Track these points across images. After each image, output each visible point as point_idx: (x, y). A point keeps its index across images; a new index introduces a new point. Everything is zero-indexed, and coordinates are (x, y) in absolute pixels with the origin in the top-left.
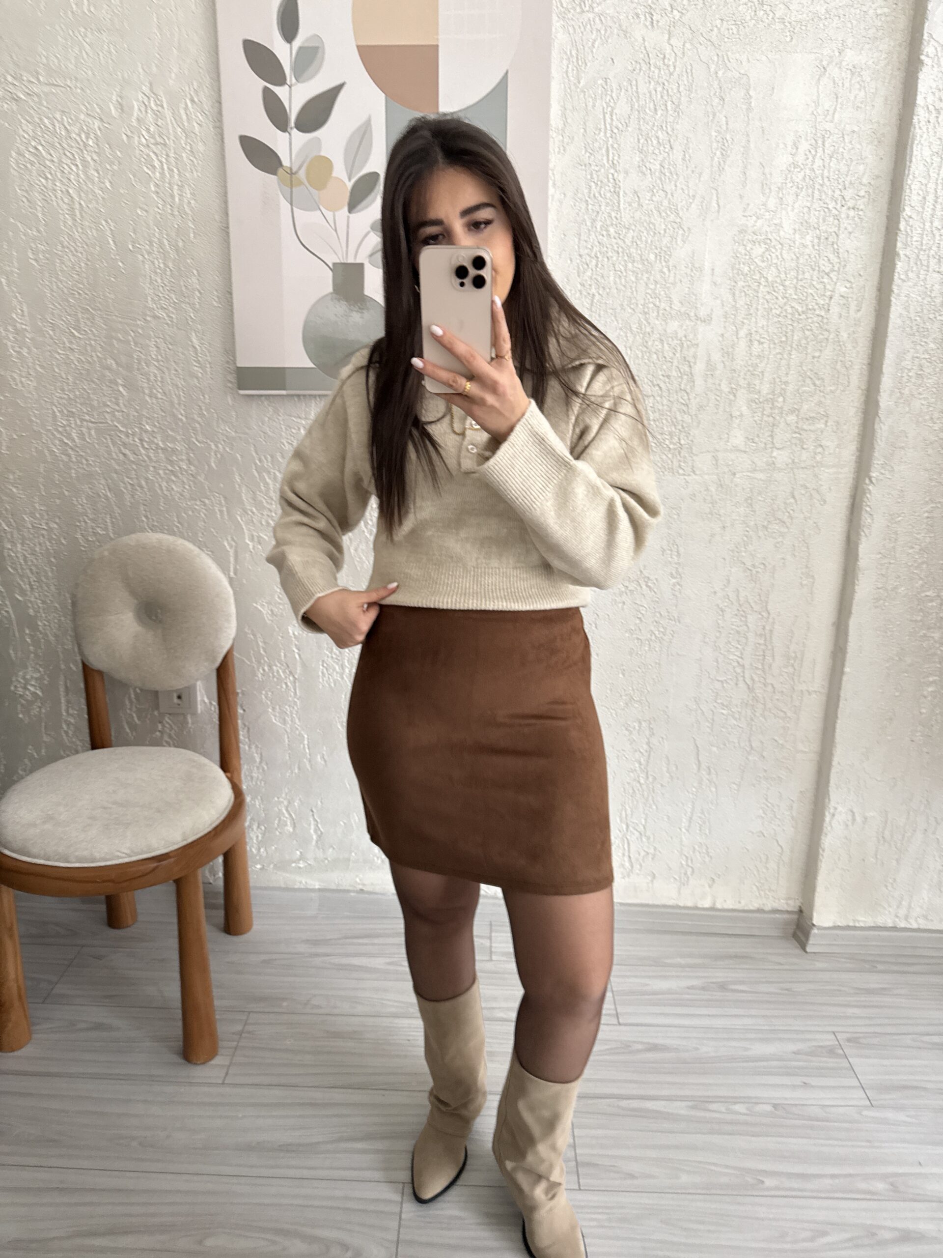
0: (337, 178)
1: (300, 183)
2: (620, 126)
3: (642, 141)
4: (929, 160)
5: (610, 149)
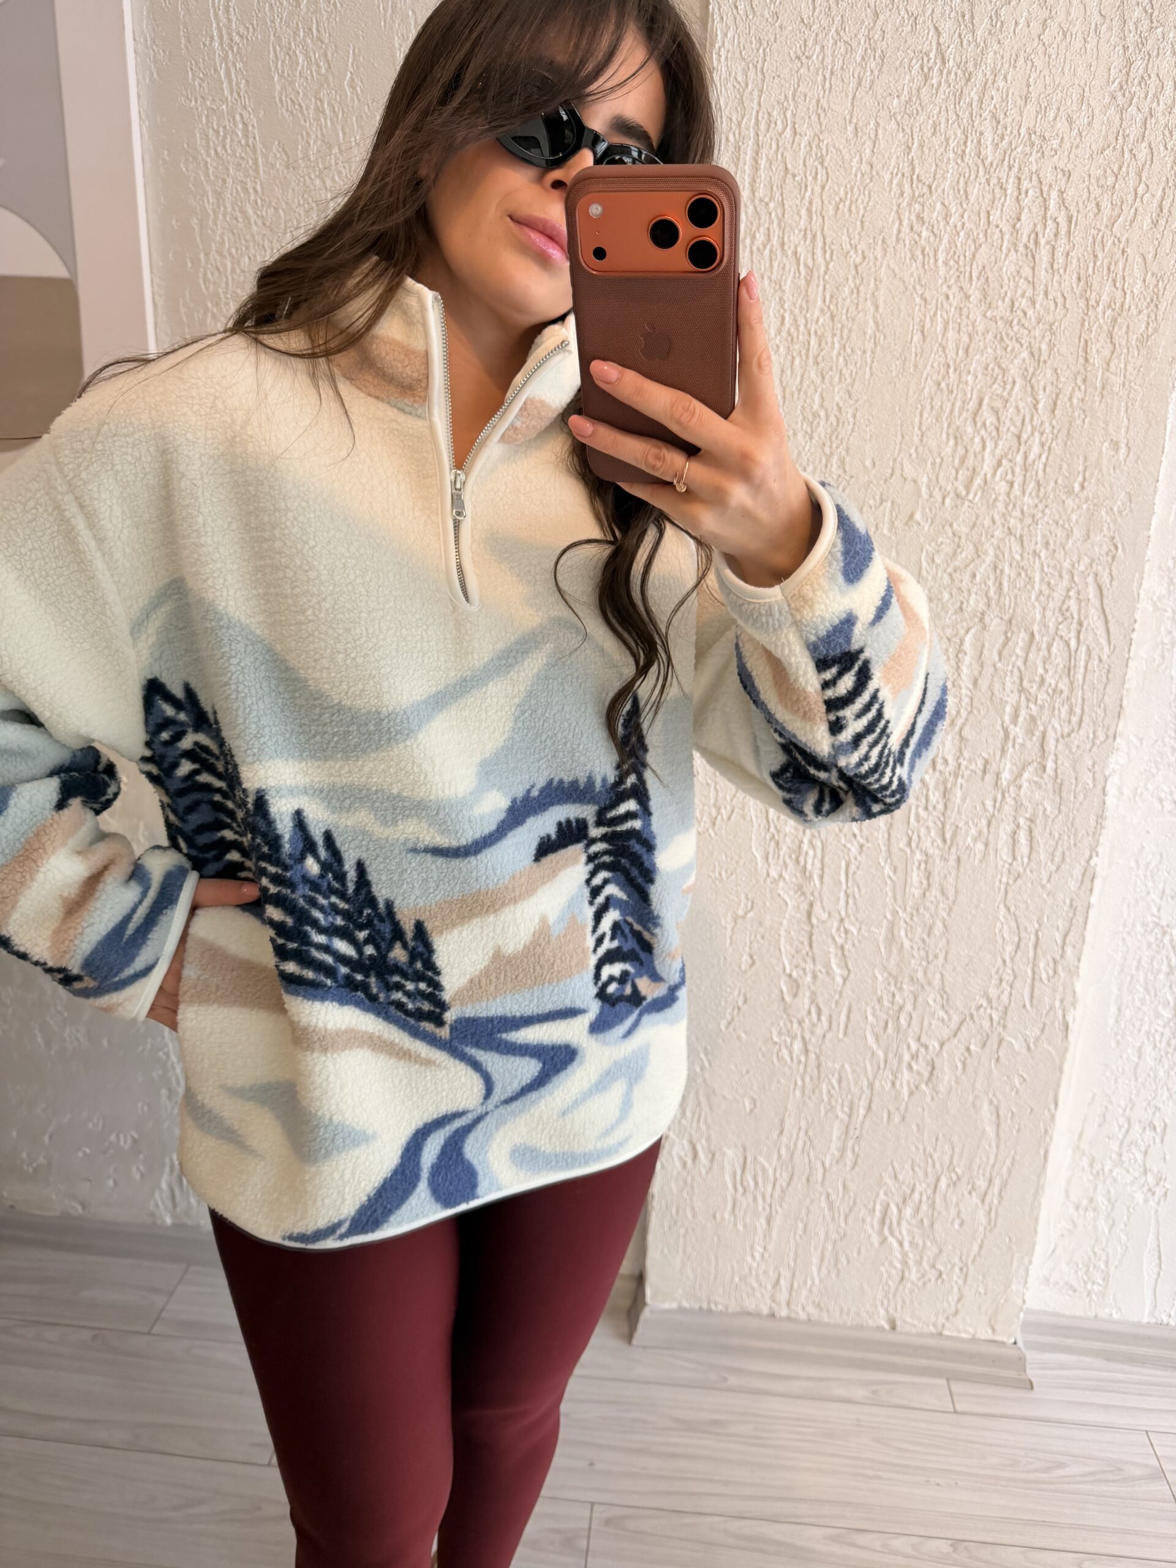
2: (242, 30)
3: (281, 55)
4: (739, 79)
5: (233, 71)
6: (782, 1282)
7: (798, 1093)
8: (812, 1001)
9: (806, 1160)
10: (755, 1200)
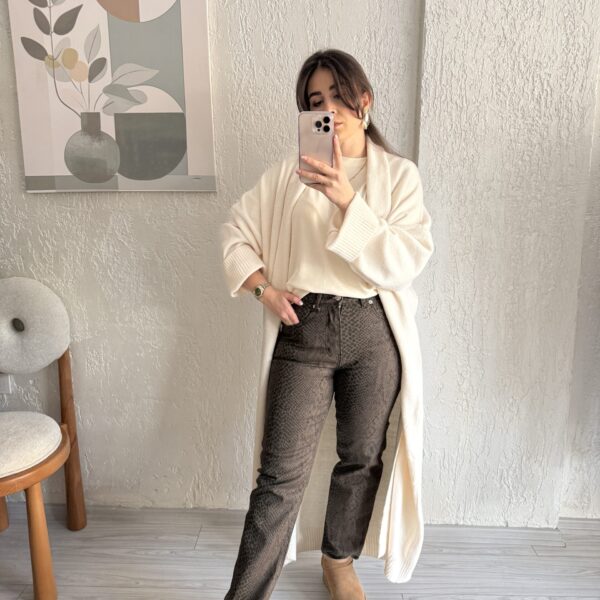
0: (81, 62)
1: (59, 65)
4: (436, 44)
6: (461, 508)
9: (469, 453)
10: (449, 472)
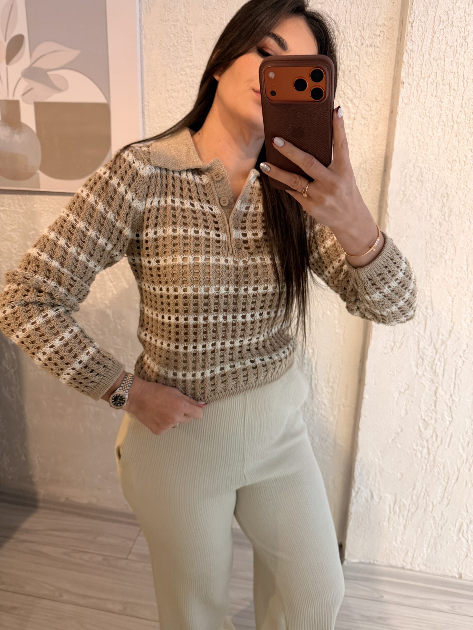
6: (409, 554)
7: (423, 472)
8: (434, 431)
9: (425, 501)
10: (399, 517)
